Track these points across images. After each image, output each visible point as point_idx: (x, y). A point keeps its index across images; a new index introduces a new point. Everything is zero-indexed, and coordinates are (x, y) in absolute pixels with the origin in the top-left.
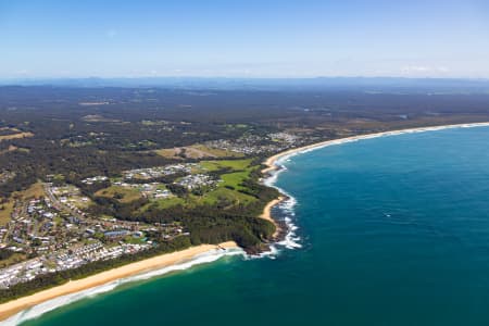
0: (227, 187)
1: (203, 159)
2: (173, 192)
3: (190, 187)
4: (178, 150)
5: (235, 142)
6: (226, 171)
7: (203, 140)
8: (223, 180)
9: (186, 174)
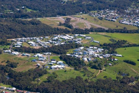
0: (127, 62)
1: (92, 30)
2: (69, 64)
3: (86, 59)
4: (62, 19)
5: (124, 13)
6: (120, 44)
7: (87, 9)
8: (120, 54)
9: (77, 46)
